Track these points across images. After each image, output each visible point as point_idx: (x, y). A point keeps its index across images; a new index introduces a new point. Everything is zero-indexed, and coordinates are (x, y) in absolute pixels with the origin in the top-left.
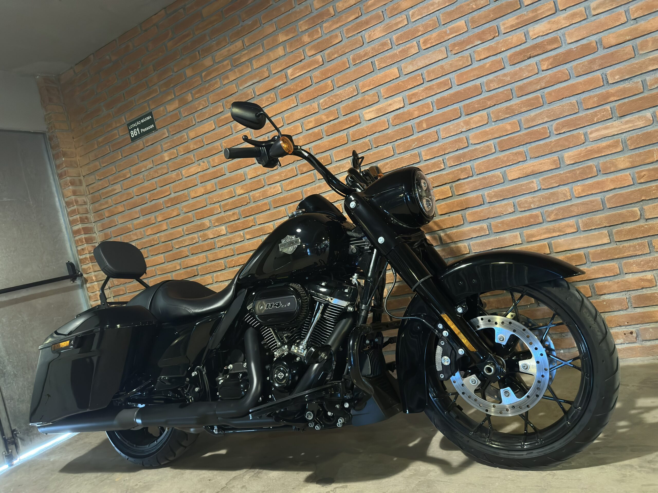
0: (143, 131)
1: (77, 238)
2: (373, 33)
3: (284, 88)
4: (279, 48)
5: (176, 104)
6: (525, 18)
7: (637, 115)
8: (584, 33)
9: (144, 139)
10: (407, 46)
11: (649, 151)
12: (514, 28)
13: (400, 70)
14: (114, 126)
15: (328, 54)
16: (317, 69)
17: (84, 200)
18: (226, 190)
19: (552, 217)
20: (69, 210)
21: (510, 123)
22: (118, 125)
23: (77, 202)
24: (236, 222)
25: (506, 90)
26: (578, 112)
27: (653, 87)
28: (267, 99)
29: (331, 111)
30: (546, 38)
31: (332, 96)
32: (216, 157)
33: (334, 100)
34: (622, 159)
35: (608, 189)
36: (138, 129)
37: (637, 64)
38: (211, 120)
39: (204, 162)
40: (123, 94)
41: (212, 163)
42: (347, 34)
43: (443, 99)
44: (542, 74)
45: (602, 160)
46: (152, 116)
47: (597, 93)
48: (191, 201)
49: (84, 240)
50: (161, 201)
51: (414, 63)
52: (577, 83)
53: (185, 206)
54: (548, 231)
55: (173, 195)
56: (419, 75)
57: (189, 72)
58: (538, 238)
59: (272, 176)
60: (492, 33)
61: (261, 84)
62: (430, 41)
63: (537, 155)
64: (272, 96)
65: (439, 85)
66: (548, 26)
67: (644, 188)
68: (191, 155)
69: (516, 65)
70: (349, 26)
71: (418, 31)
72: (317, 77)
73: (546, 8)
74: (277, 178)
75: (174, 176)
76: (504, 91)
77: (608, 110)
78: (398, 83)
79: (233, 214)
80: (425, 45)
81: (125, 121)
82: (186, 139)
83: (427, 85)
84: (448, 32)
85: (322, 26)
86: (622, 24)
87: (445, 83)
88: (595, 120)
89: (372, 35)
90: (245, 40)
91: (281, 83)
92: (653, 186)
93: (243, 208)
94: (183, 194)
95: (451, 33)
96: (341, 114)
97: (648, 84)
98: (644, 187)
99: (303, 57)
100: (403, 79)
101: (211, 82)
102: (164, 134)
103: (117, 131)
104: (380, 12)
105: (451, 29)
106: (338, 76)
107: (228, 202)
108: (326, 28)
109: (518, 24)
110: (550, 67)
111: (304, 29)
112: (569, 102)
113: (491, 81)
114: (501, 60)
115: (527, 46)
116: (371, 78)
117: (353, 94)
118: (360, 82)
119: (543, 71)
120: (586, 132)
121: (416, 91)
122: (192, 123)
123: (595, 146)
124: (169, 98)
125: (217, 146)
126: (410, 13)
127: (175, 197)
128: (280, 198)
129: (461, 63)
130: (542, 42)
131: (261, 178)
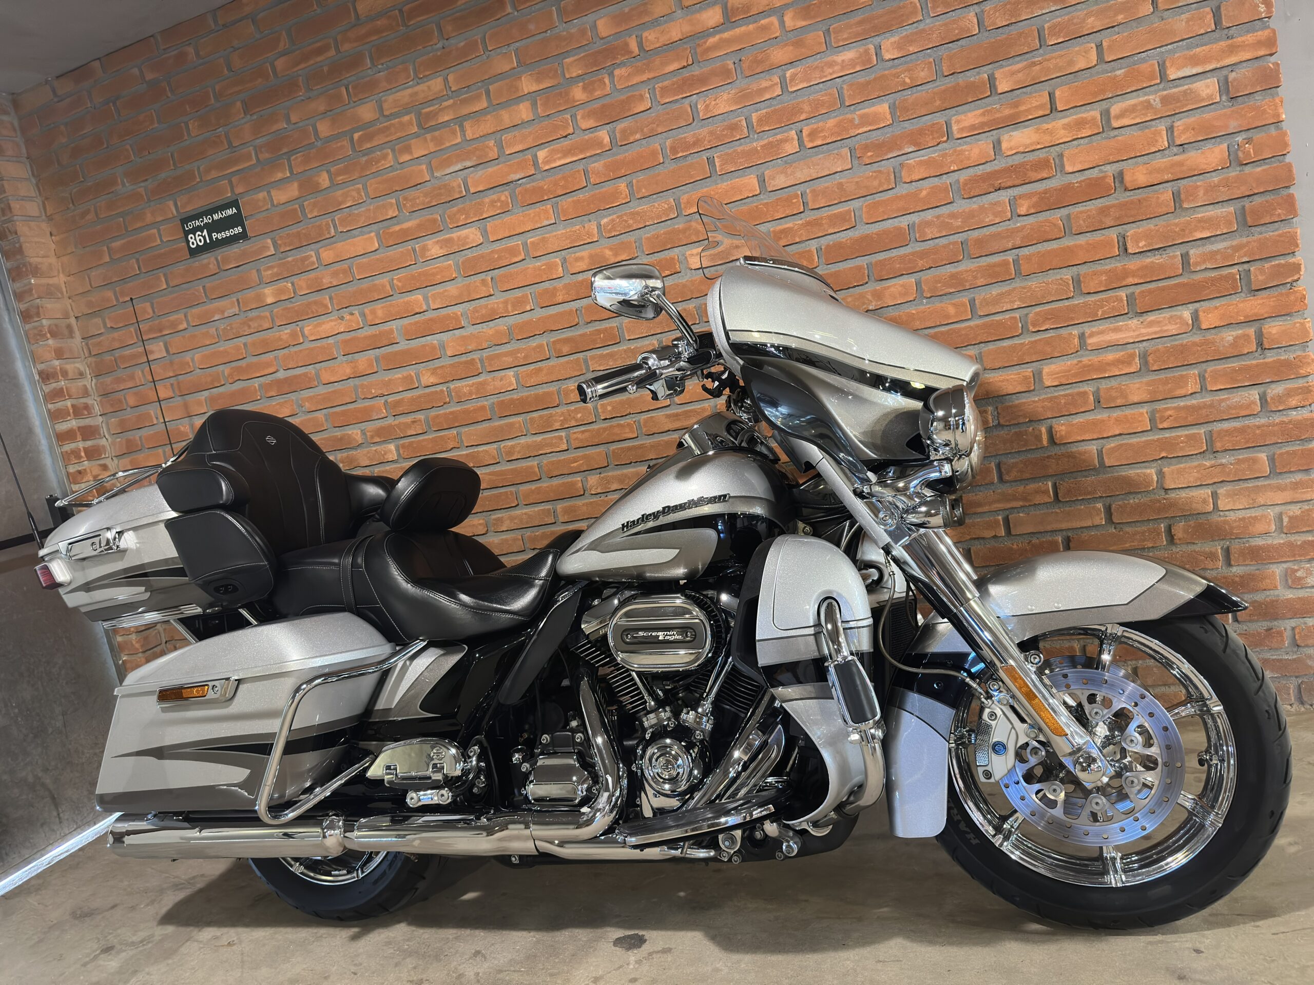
0: (217, 238)
1: (68, 447)
2: (713, 103)
3: (528, 186)
4: (521, 106)
5: (293, 190)
6: (998, 115)
7: (1166, 314)
8: (1094, 158)
9: (221, 253)
10: (779, 137)
11: (1182, 376)
12: (976, 132)
13: (762, 181)
14: (149, 218)
15: (624, 131)
16: (597, 157)
17: (79, 369)
18: (398, 375)
19: (1014, 474)
20: (47, 389)
21: (954, 304)
22: (159, 219)
23: (65, 373)
24: (421, 438)
25: (955, 243)
26: (1073, 297)
27: (1198, 268)
28: (493, 203)
29: (622, 243)
30: (1031, 157)
31: (626, 214)
32: (380, 306)
33: (631, 222)
34: (1137, 386)
35: (1110, 434)
36: (205, 232)
37: (1176, 225)
38: (371, 232)
39: (352, 314)
40: (172, 156)
41: (369, 317)
42: (662, 97)
43: (839, 246)
44: (1017, 222)
45: (1104, 385)
46: (238, 209)
47: (1108, 267)
48: (322, 390)
49: (83, 454)
50: (256, 383)
51: (789, 171)
52: (1076, 246)
53: (310, 399)
54: (1006, 498)
55: (281, 375)
56: (796, 196)
57: (324, 128)
58: (986, 509)
59: (498, 356)
60: (936, 136)
61: (480, 173)
62: (822, 134)
63: (997, 365)
64: (503, 198)
65: (834, 219)
66: (1035, 137)
67: (1166, 438)
68: (325, 297)
69: (974, 199)
70: (666, 83)
71: (801, 111)
72: (598, 173)
73: (1035, 104)
74: (508, 360)
75: (284, 337)
76: (950, 244)
77: (1122, 300)
78: (757, 207)
79: (414, 422)
80: (811, 141)
81: (175, 212)
82: (313, 263)
83: (810, 216)
84: (857, 122)
85: (612, 72)
86: (1159, 151)
87: (843, 217)
88: (1100, 313)
89: (711, 107)
90: (451, 78)
91: (522, 175)
92: (1182, 436)
93: (433, 413)
94: (305, 374)
95: (862, 125)
96: (643, 251)
97: (1192, 261)
98: (1167, 435)
99: (571, 130)
100: (765, 199)
101: (373, 155)
102: (266, 248)
103: (155, 231)
104: (728, 62)
105: (861, 117)
106: (641, 176)
107: (403, 399)
108: (621, 77)
109: (983, 124)
110: (1033, 211)
111: (574, 75)
112: (1058, 277)
113: (928, 224)
114: (947, 187)
115: (997, 168)
116: (705, 190)
117: (668, 215)
118: (684, 194)
119: (1019, 216)
120: (1083, 334)
121: (790, 225)
122: (329, 233)
123: (1095, 358)
124: (280, 175)
125: (384, 286)
126: (788, 74)
127: (286, 379)
128: (512, 401)
129: (876, 183)
130: (1022, 165)
131: (474, 357)
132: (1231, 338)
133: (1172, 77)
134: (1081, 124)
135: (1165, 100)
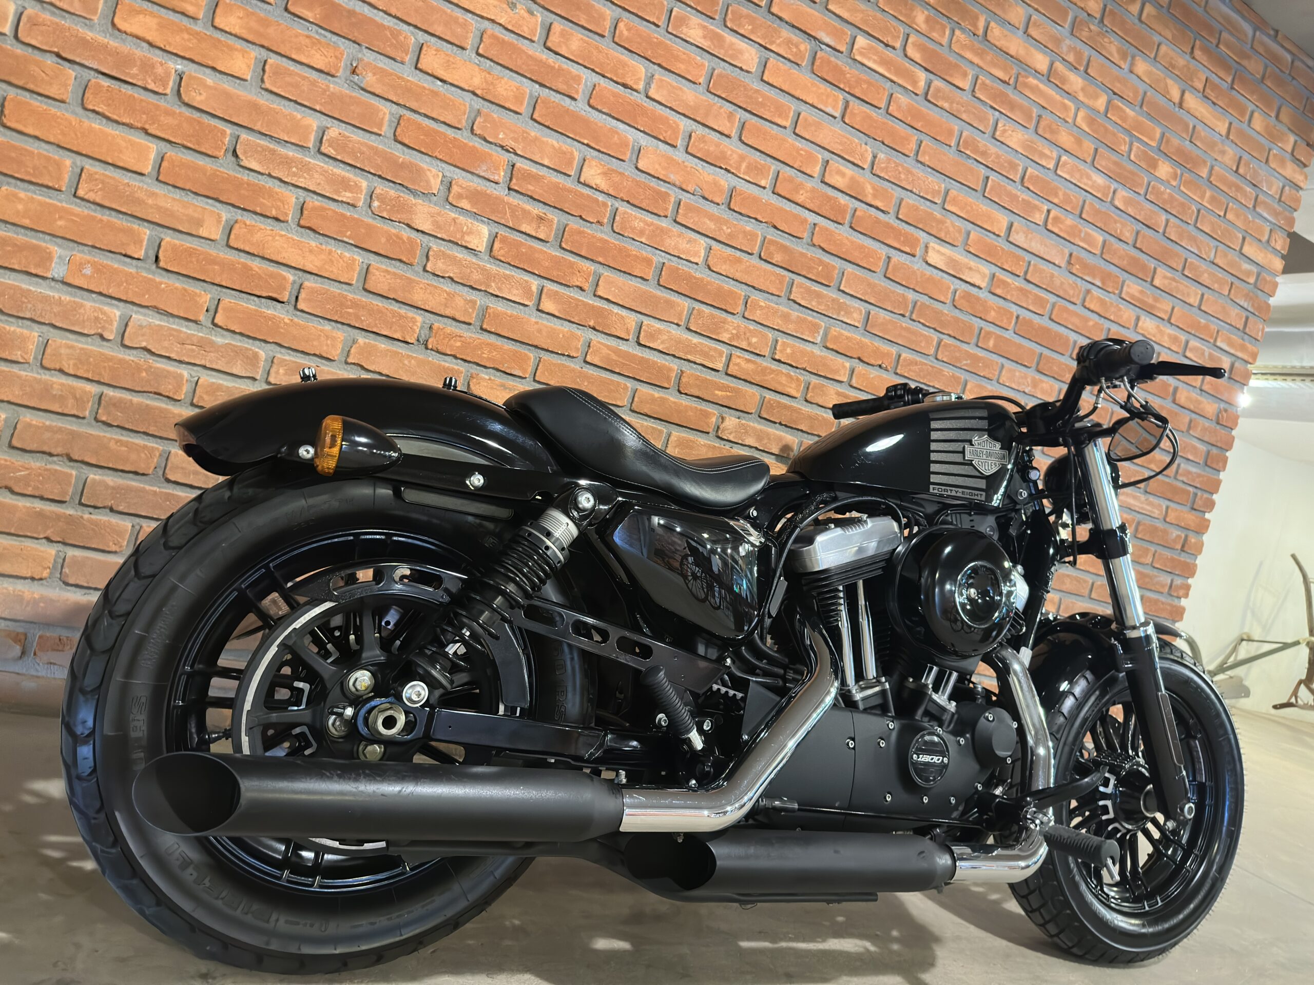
132: (1174, 535)
133: (1219, 344)
134: (1175, 339)
135: (1210, 354)
